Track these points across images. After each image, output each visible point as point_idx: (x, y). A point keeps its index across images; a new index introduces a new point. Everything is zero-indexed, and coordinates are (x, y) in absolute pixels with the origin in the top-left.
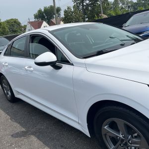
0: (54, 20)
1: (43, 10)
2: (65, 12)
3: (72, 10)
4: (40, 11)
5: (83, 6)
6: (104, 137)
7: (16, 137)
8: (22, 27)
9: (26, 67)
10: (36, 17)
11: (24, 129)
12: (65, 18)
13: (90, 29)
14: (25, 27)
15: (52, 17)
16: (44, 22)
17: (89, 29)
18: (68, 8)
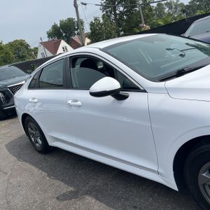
0: (76, 38)
1: (59, 25)
2: (92, 25)
3: (102, 21)
4: (55, 27)
5: (115, 14)
6: (201, 188)
7: (63, 200)
8: (31, 50)
9: (70, 102)
10: (50, 35)
11: (71, 189)
12: (92, 33)
13: (156, 42)
14: (36, 50)
15: (72, 34)
16: (62, 41)
17: (153, 42)
18: (96, 19)
